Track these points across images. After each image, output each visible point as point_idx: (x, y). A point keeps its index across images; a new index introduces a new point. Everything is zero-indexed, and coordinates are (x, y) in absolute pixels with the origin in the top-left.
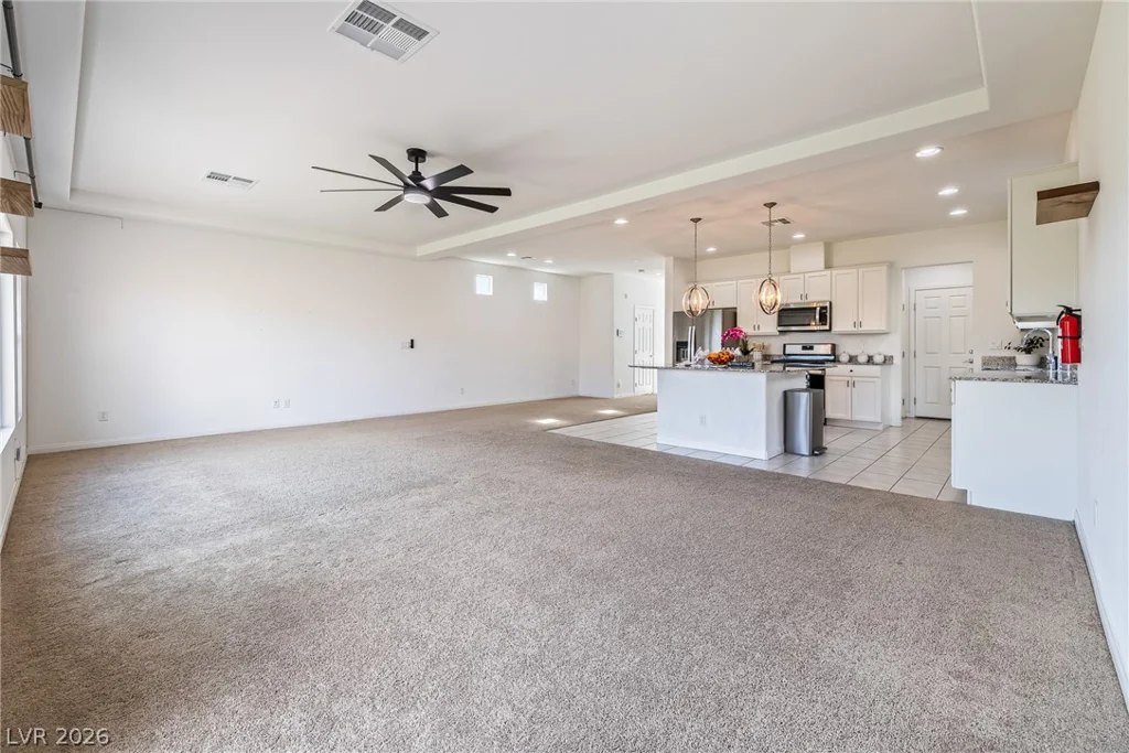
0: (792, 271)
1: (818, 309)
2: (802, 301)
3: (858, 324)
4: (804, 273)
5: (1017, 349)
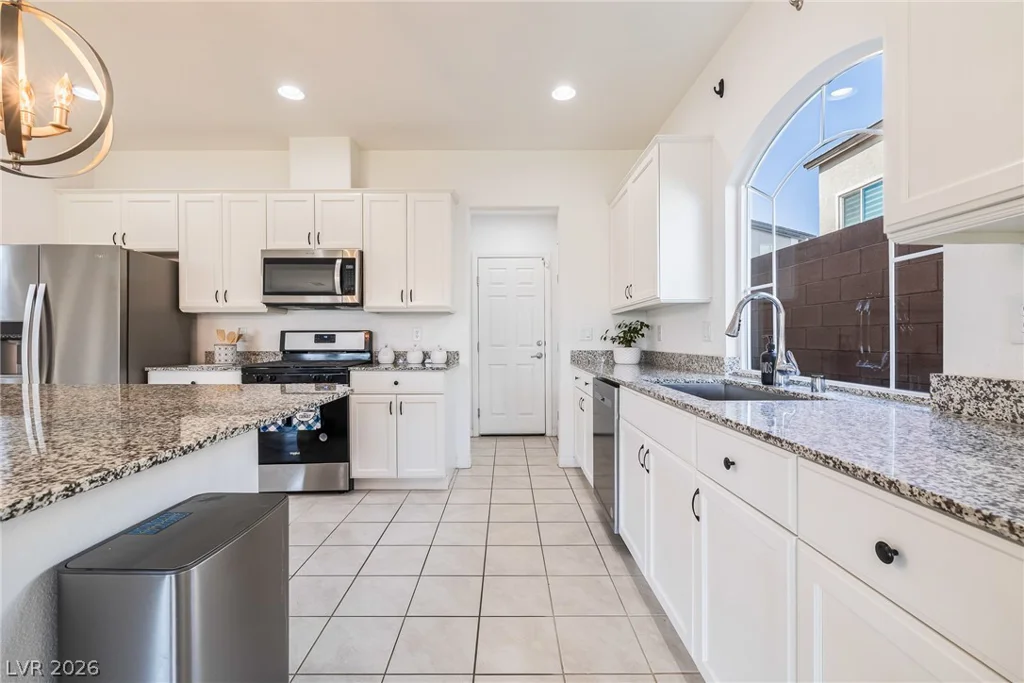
0: (294, 186)
1: (339, 262)
2: (311, 247)
3: (407, 295)
4: (314, 191)
5: (613, 340)
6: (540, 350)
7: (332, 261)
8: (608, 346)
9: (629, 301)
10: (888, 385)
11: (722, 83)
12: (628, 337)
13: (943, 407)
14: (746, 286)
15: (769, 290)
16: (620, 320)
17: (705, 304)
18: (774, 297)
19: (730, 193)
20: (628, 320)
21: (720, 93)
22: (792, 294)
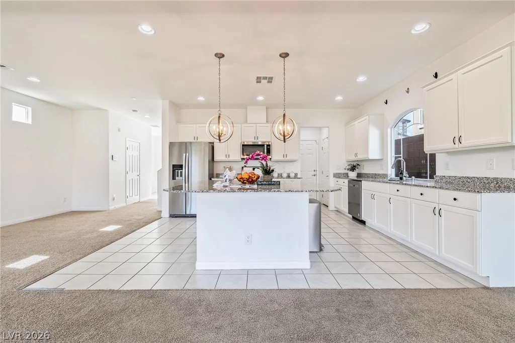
0: (248, 122)
1: (265, 146)
2: (255, 141)
3: (285, 156)
4: (256, 123)
5: (348, 169)
6: (315, 173)
7: (264, 145)
8: (346, 171)
9: (356, 158)
10: (427, 178)
11: (387, 101)
12: (353, 168)
13: (436, 181)
14: (393, 155)
15: (400, 157)
16: (349, 163)
17: (382, 159)
18: (402, 159)
19: (389, 130)
20: (352, 163)
21: (386, 103)
22: (405, 157)
